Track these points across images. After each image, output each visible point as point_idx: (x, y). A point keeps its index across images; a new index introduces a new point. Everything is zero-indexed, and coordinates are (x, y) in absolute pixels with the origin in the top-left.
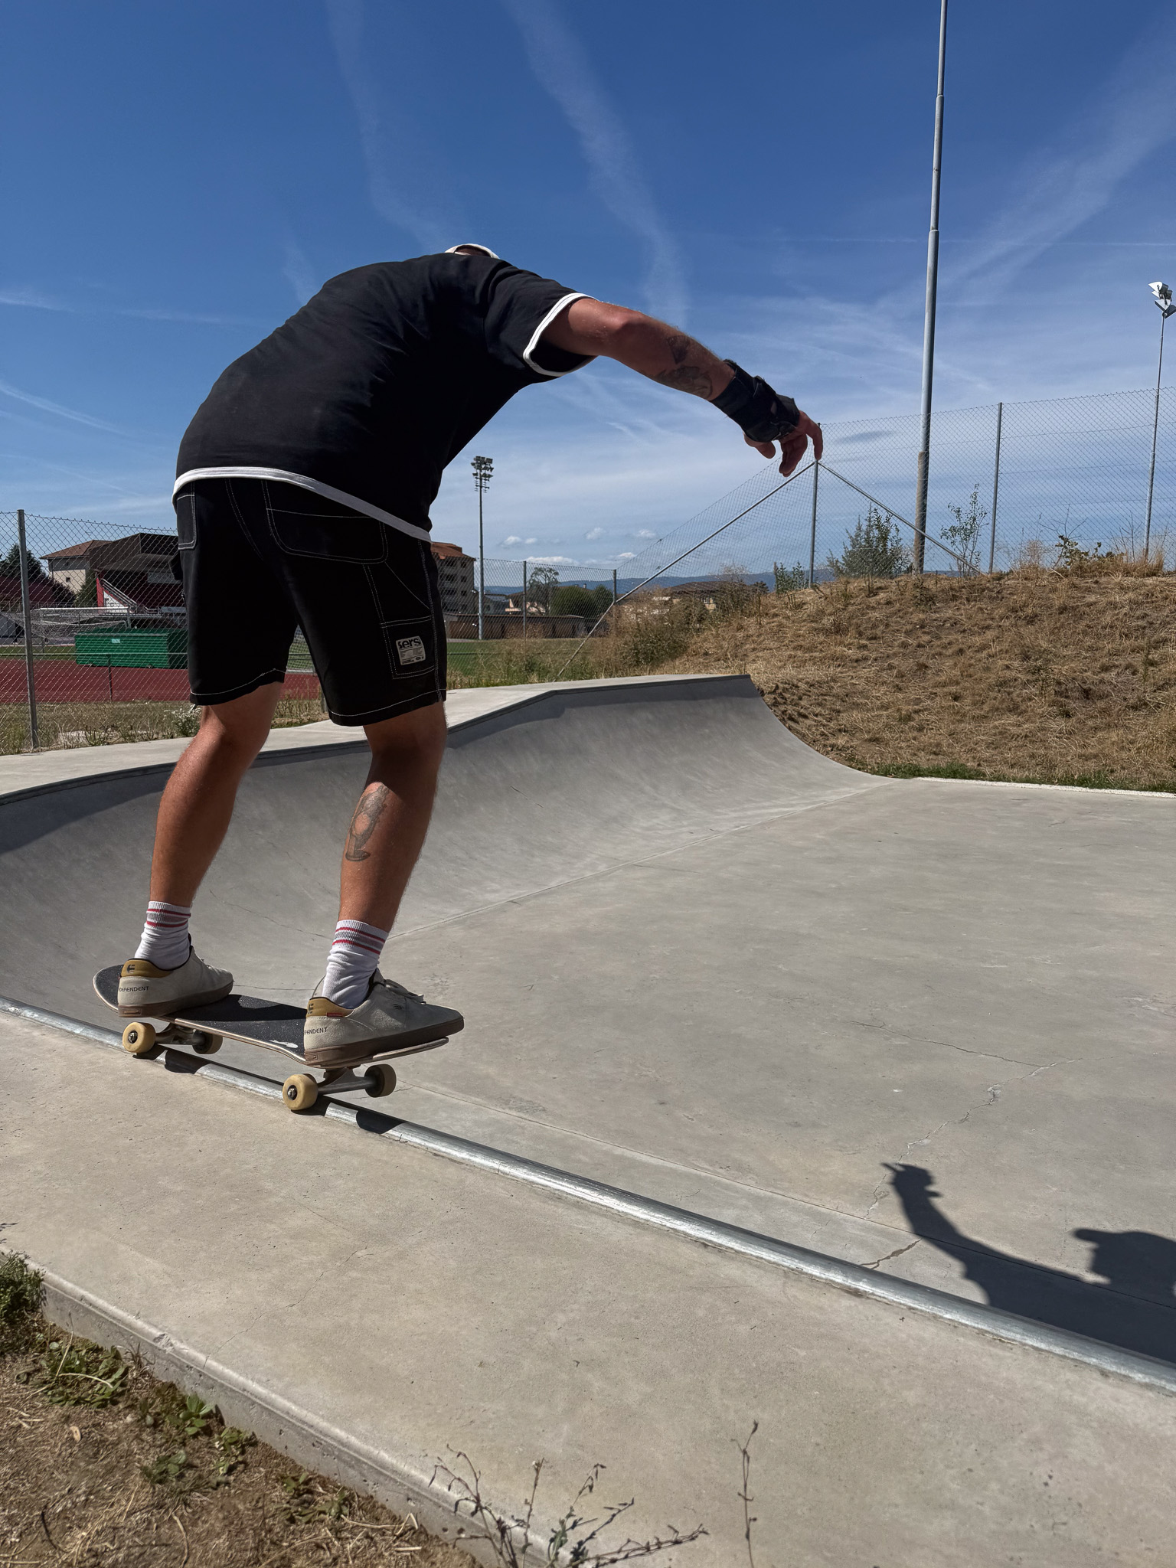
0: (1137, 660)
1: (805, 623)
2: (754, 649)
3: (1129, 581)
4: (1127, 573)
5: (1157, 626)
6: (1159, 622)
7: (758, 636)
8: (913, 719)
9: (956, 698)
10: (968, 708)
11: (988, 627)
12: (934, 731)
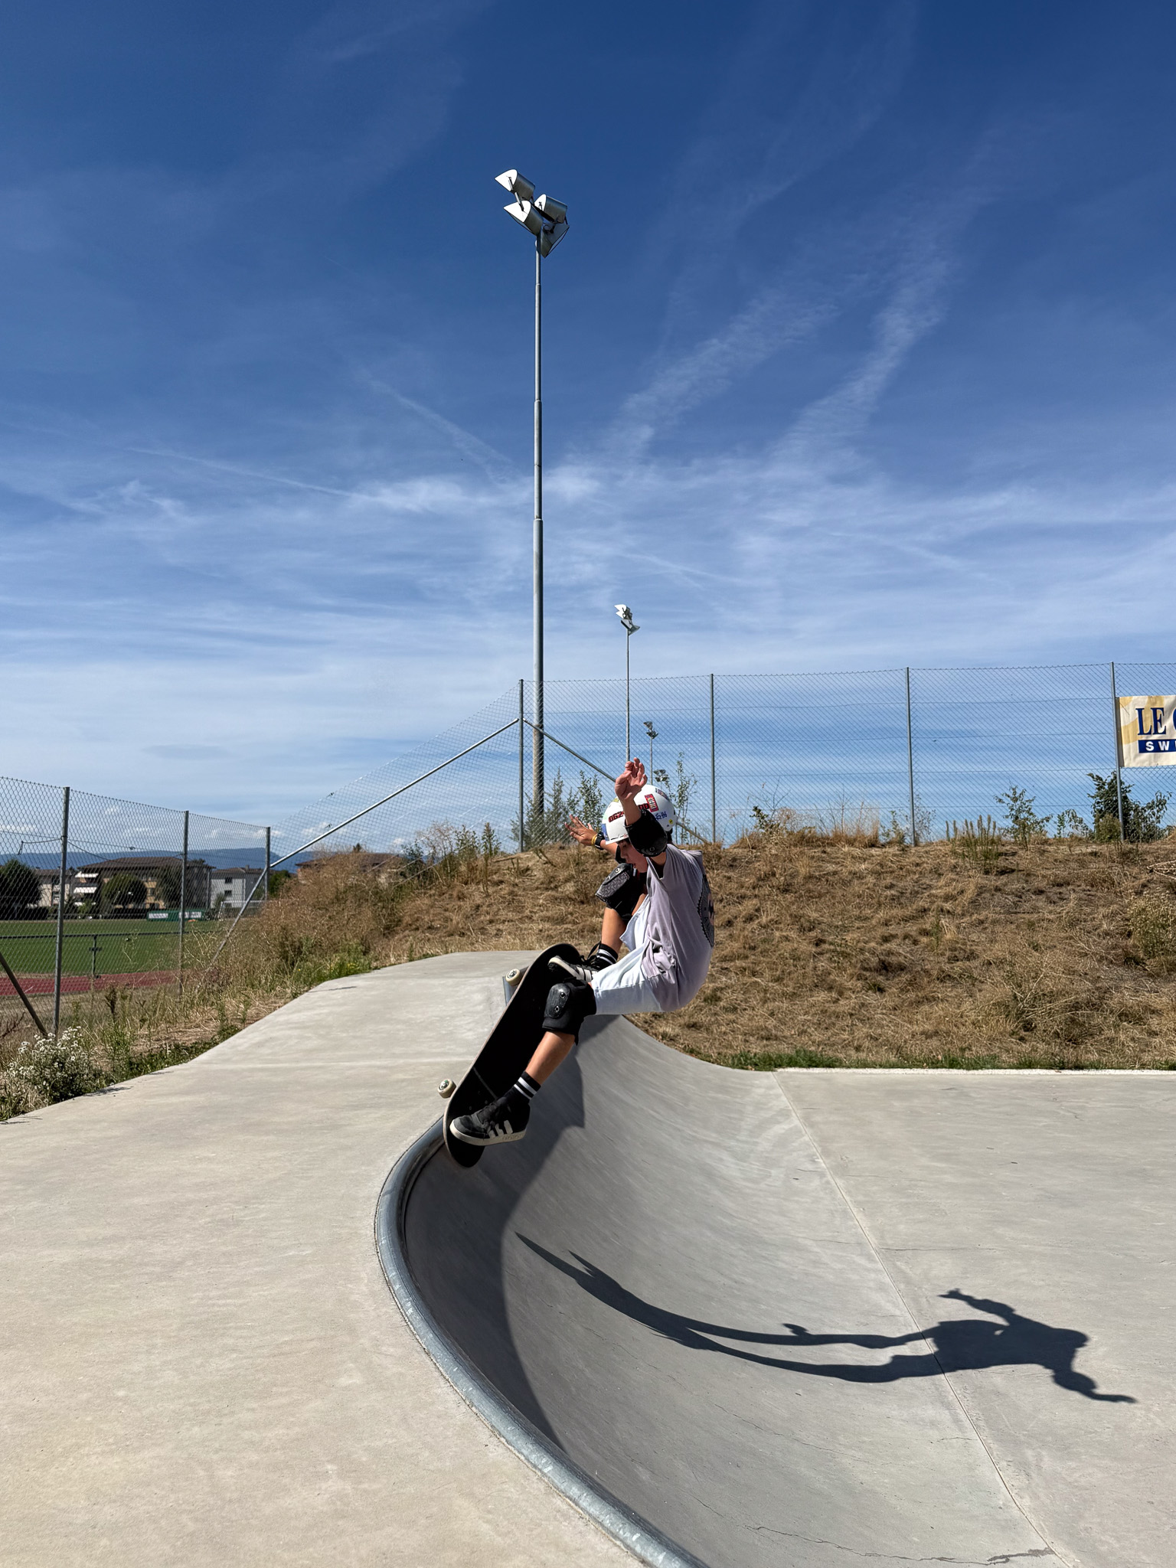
0: (912, 928)
1: (539, 892)
2: (491, 922)
3: (857, 852)
4: (851, 842)
5: (908, 895)
6: (909, 891)
7: (488, 906)
8: (719, 999)
9: (754, 974)
10: (770, 984)
11: (743, 897)
12: (750, 1012)
